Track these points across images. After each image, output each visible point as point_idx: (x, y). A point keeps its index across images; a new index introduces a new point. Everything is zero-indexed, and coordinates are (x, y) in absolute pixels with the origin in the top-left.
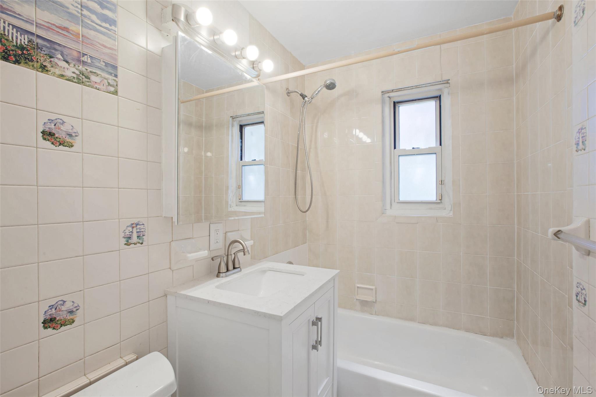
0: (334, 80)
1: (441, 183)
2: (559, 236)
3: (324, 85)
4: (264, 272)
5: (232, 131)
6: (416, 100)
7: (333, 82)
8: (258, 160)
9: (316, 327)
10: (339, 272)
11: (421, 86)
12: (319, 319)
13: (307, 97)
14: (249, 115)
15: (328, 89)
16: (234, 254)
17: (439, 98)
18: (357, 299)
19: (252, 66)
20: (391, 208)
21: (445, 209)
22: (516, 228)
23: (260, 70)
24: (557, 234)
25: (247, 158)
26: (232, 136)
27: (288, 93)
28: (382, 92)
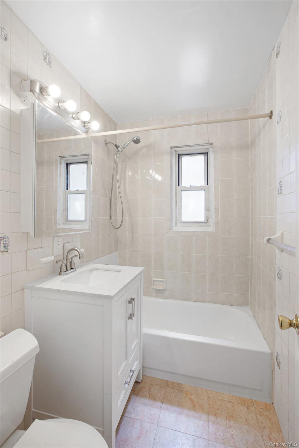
0: (139, 137)
1: (208, 209)
2: (269, 241)
3: (132, 140)
4: (91, 271)
5: (60, 167)
6: (192, 154)
7: (138, 138)
8: (81, 190)
9: (131, 304)
10: (144, 269)
11: (196, 145)
12: (133, 299)
13: (119, 147)
14: (74, 156)
15: (135, 143)
16: (71, 258)
17: (206, 154)
18: (153, 289)
19: (84, 125)
20: (176, 226)
21: (210, 226)
22: (250, 238)
23: (89, 128)
24: (268, 240)
25: (72, 188)
26: (60, 171)
27: (106, 144)
28: (171, 147)
